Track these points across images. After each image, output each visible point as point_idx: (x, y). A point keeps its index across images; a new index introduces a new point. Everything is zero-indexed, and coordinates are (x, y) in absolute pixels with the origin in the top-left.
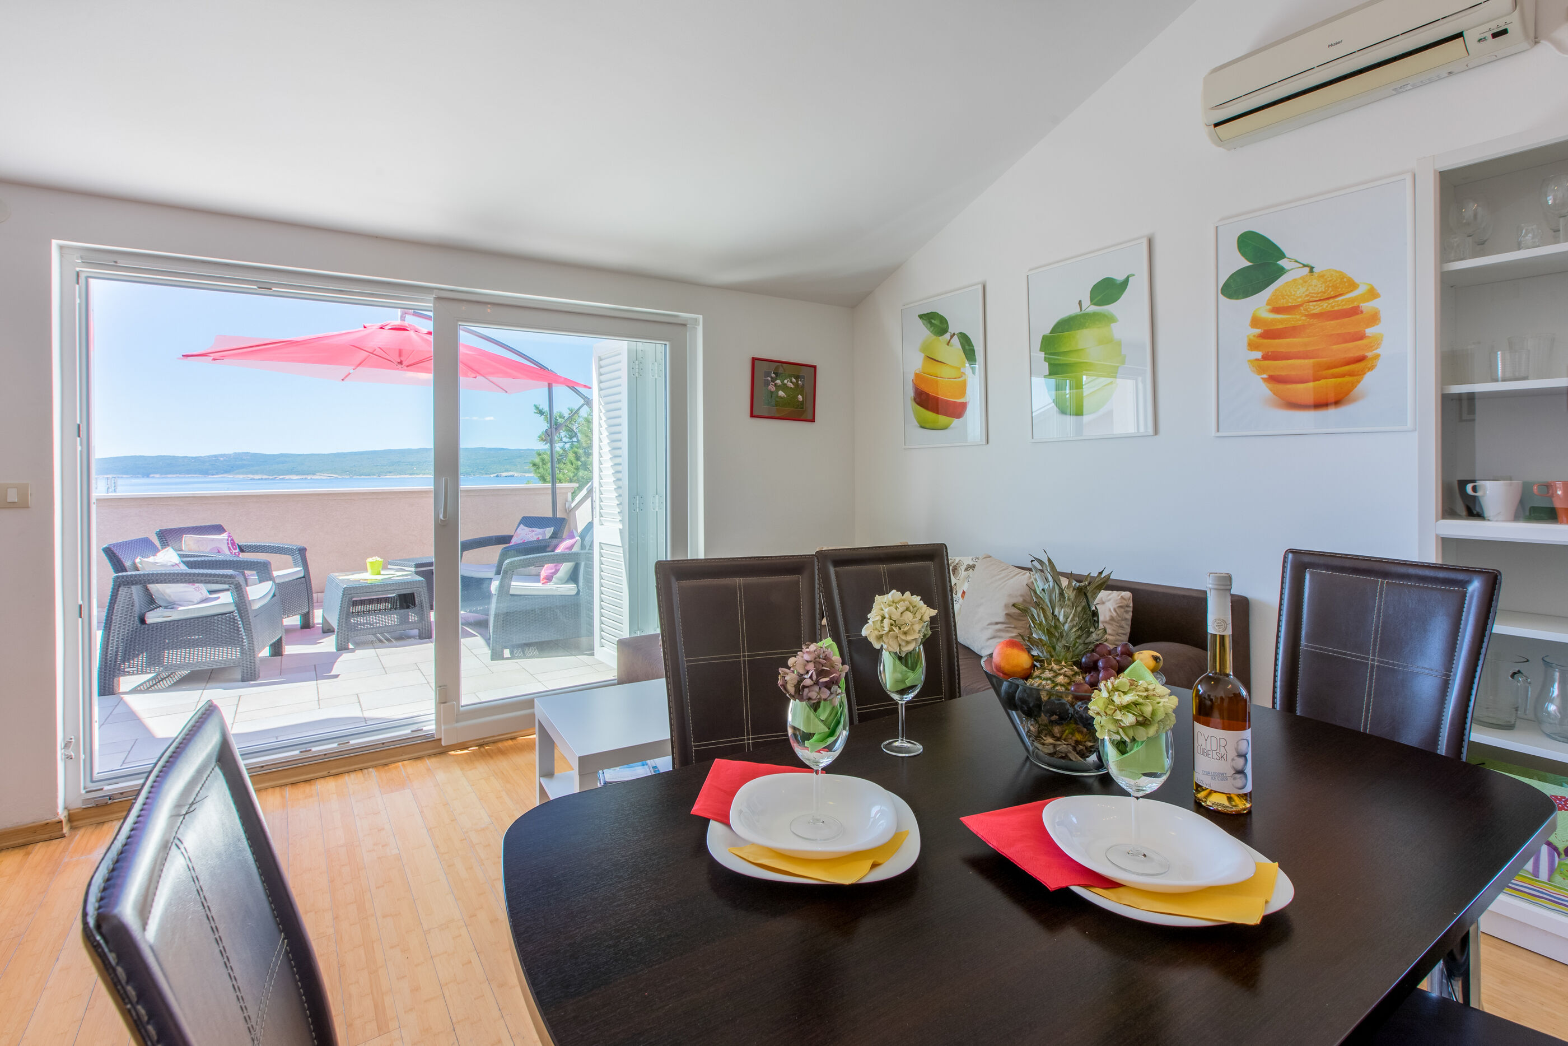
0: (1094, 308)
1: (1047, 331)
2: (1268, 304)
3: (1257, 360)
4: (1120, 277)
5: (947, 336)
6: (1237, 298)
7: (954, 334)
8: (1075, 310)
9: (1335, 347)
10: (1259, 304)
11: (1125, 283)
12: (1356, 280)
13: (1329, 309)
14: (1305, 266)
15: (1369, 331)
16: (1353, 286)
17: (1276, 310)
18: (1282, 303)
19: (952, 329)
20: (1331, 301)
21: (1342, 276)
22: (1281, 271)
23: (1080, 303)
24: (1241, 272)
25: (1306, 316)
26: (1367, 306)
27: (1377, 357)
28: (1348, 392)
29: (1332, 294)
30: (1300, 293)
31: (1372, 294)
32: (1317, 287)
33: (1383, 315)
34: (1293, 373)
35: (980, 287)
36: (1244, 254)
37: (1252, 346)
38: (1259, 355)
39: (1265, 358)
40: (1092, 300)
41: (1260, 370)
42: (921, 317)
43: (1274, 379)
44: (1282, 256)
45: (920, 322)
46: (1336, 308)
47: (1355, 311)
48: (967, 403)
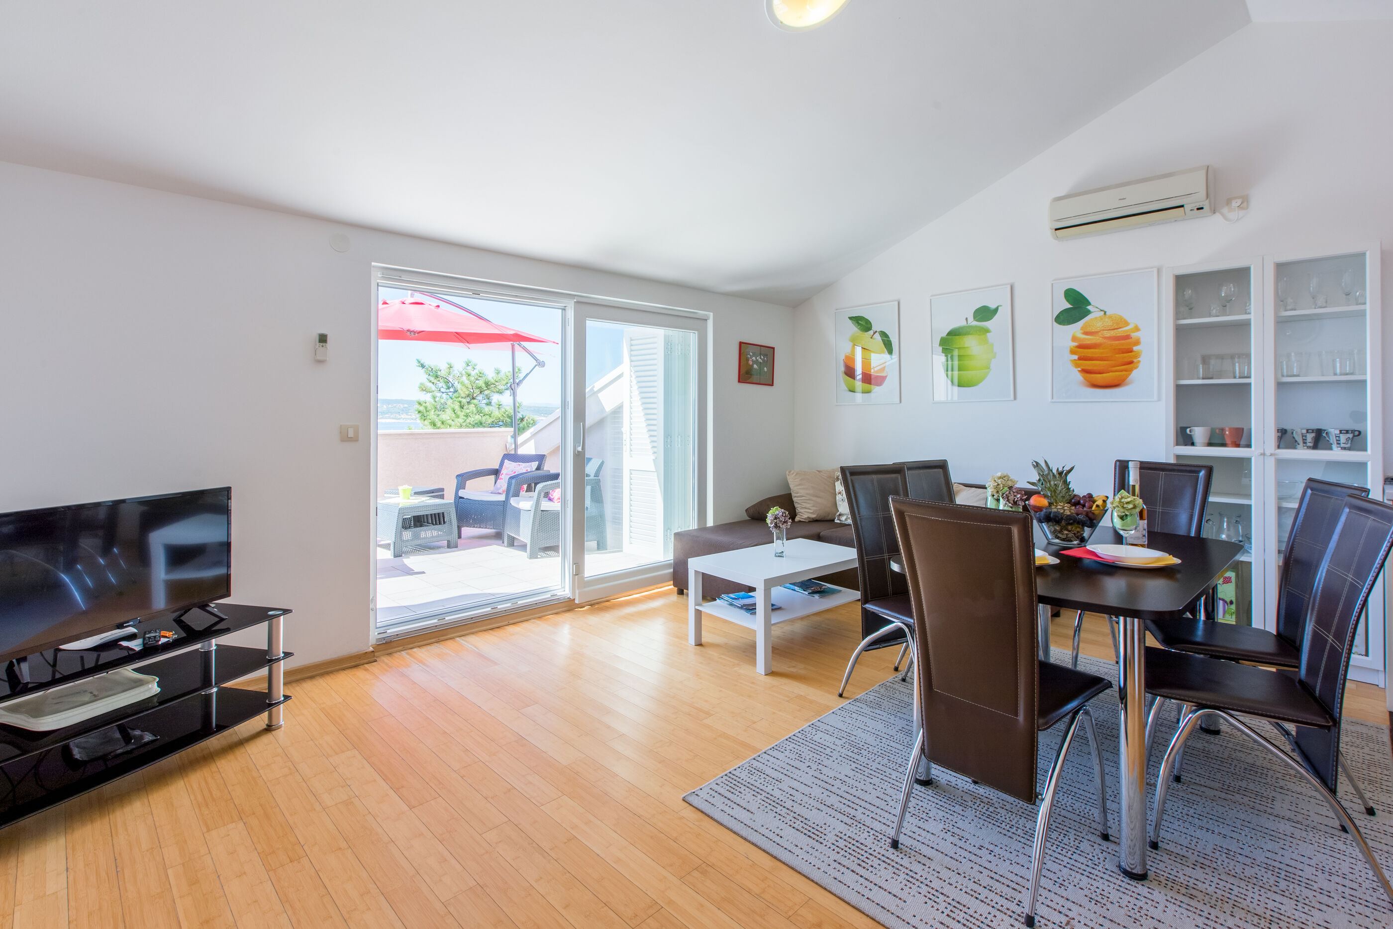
0: (975, 323)
1: (944, 335)
2: (1081, 330)
3: (1075, 360)
4: (993, 306)
5: (871, 332)
6: (1064, 325)
7: (876, 332)
8: (964, 323)
9: (1117, 355)
10: (1076, 329)
11: (996, 310)
12: (1129, 321)
13: (1114, 335)
14: (1101, 311)
15: (1135, 348)
16: (1127, 324)
17: (1086, 333)
18: (1089, 330)
19: (874, 328)
20: (1115, 331)
21: (1121, 318)
22: (1088, 312)
23: (967, 319)
24: (1066, 311)
25: (1102, 338)
26: (1134, 335)
27: (1139, 362)
28: (1124, 380)
29: (1116, 327)
30: (1099, 325)
31: (1137, 329)
32: (1108, 323)
33: (1142, 340)
34: (1095, 368)
35: (896, 303)
36: (1068, 301)
37: (1072, 352)
38: (1076, 357)
39: (1080, 359)
40: (974, 318)
41: (1077, 366)
42: (850, 318)
43: (1085, 371)
44: (1089, 304)
45: (850, 321)
46: (1118, 335)
47: (1128, 337)
48: (886, 377)
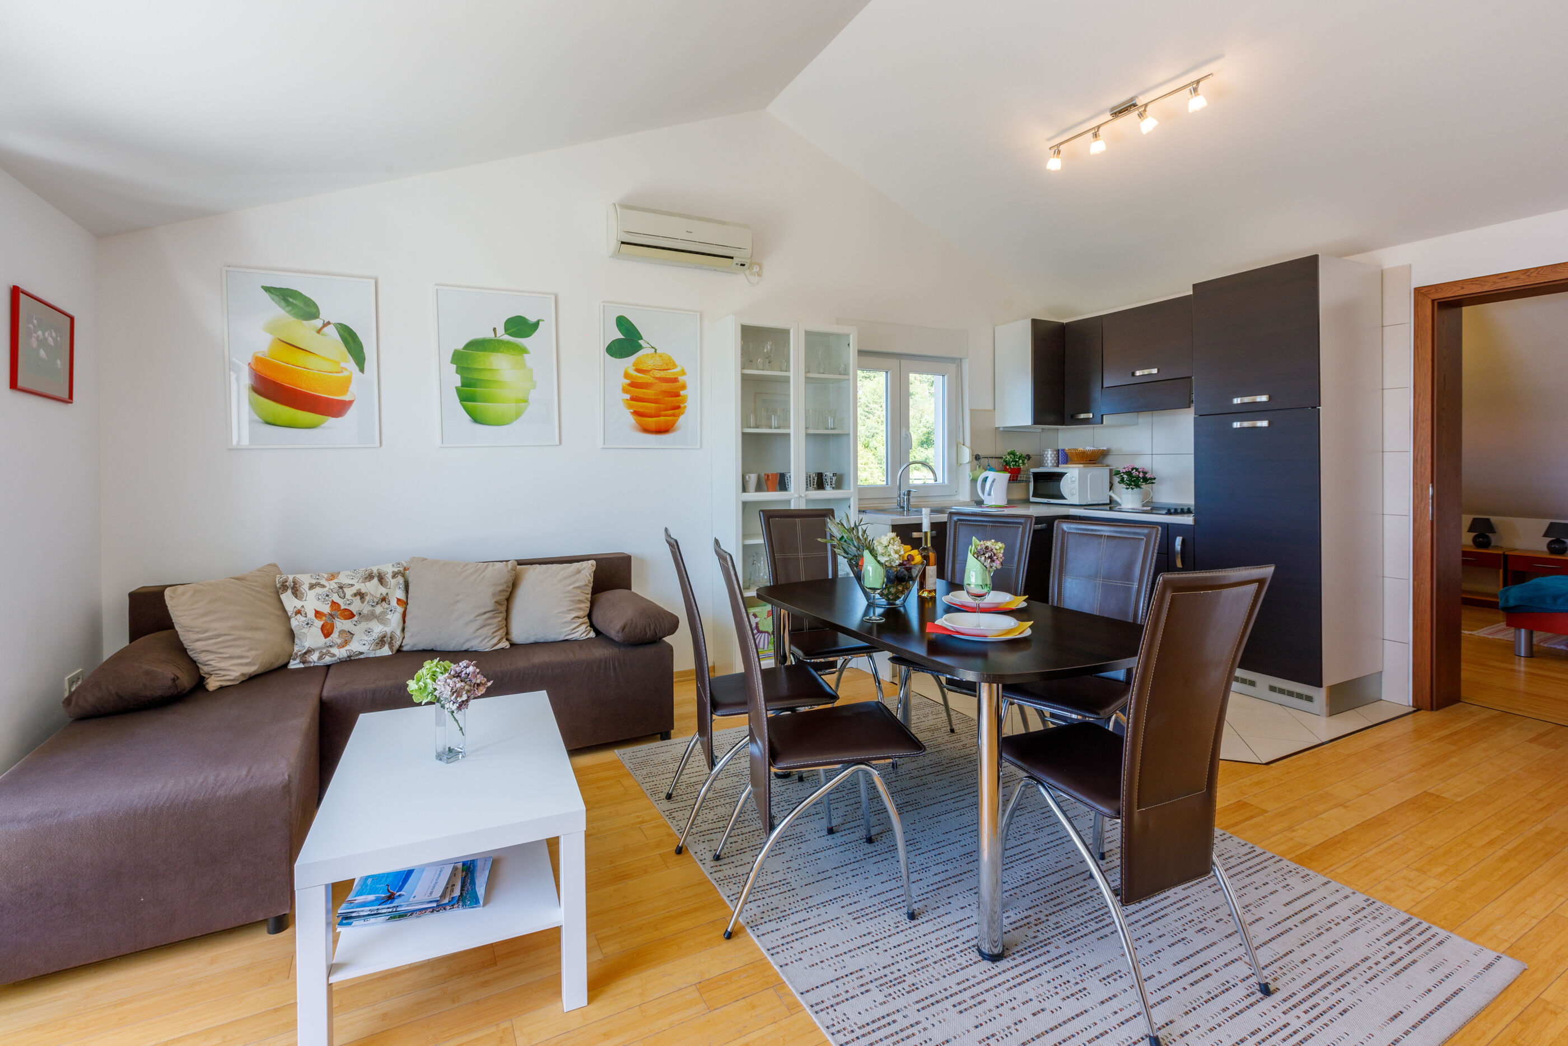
0: (507, 338)
1: (460, 346)
2: (633, 366)
3: (628, 400)
4: (532, 319)
5: (318, 323)
6: (616, 358)
7: (329, 323)
8: (491, 335)
9: (667, 399)
10: (627, 364)
11: (536, 325)
12: (677, 363)
13: (664, 376)
14: (652, 347)
15: (682, 393)
16: (675, 366)
17: (638, 370)
18: (641, 367)
19: (325, 315)
20: (665, 371)
21: (670, 359)
22: (639, 348)
23: (494, 329)
24: (618, 340)
25: (653, 377)
26: (681, 378)
27: (685, 407)
28: (673, 425)
29: (666, 368)
30: (648, 364)
31: (683, 373)
32: (659, 362)
33: (688, 385)
34: (647, 411)
35: (373, 282)
36: (620, 330)
37: (625, 391)
38: (628, 397)
39: (632, 399)
40: (506, 330)
41: (630, 407)
42: (263, 287)
43: (637, 413)
44: (641, 338)
45: (266, 295)
46: (667, 376)
47: (675, 380)
48: (351, 402)
